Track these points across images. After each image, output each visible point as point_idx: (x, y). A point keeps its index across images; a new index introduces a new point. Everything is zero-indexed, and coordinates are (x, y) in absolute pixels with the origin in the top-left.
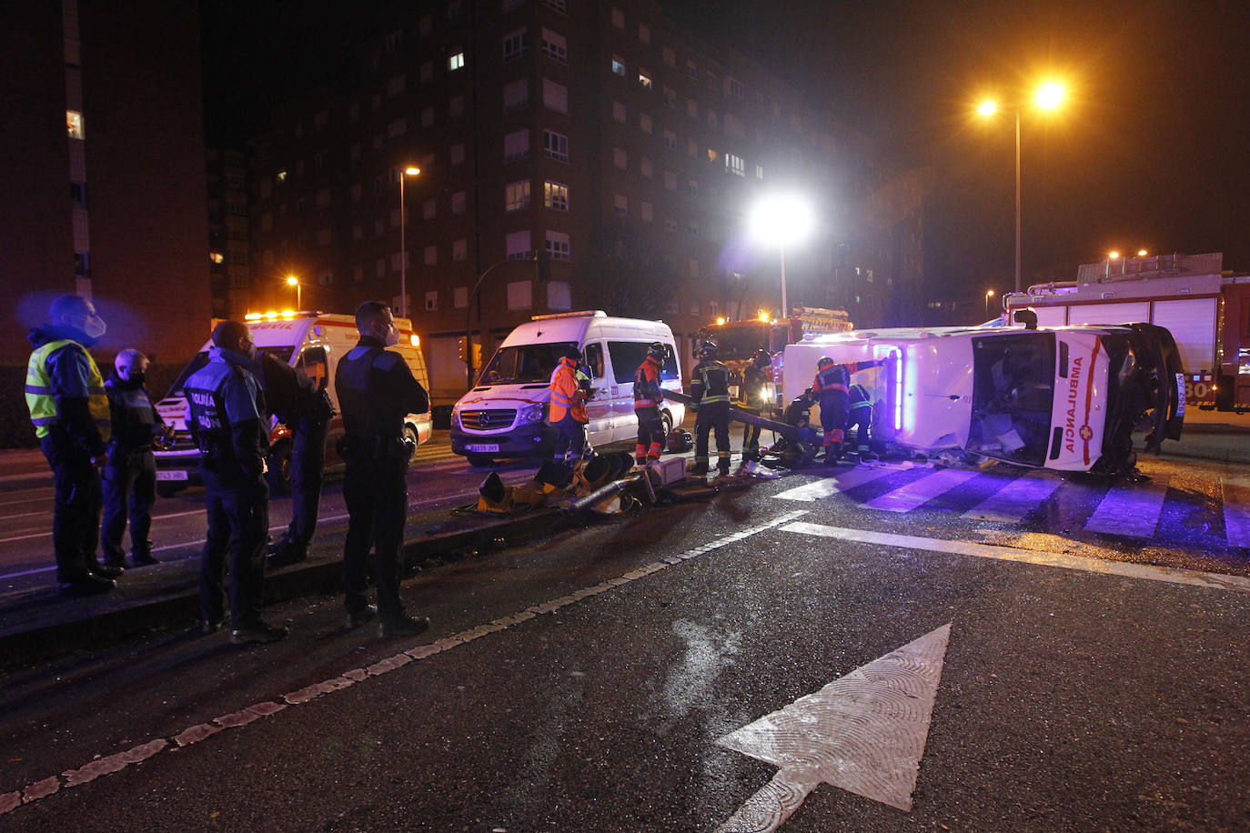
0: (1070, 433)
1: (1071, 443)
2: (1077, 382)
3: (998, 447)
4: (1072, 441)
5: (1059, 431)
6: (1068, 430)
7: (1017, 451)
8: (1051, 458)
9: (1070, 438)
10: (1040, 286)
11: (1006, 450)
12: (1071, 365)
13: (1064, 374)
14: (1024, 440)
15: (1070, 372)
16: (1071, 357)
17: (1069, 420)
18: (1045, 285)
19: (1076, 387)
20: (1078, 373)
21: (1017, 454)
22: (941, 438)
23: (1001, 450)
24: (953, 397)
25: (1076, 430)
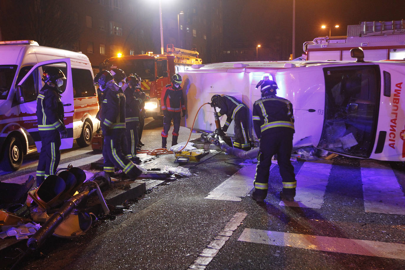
0: (392, 136)
1: (393, 142)
2: (398, 99)
3: (340, 146)
4: (394, 141)
5: (383, 134)
6: (391, 133)
7: (352, 148)
8: (376, 152)
9: (392, 138)
10: (321, 38)
11: (345, 147)
12: (393, 88)
13: (387, 93)
14: (357, 141)
15: (393, 92)
16: (394, 82)
17: (392, 126)
18: (323, 38)
19: (398, 103)
20: (399, 93)
21: (353, 150)
22: (302, 140)
23: (342, 148)
24: (311, 111)
25: (397, 133)
